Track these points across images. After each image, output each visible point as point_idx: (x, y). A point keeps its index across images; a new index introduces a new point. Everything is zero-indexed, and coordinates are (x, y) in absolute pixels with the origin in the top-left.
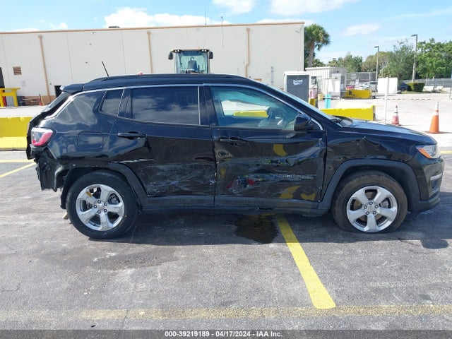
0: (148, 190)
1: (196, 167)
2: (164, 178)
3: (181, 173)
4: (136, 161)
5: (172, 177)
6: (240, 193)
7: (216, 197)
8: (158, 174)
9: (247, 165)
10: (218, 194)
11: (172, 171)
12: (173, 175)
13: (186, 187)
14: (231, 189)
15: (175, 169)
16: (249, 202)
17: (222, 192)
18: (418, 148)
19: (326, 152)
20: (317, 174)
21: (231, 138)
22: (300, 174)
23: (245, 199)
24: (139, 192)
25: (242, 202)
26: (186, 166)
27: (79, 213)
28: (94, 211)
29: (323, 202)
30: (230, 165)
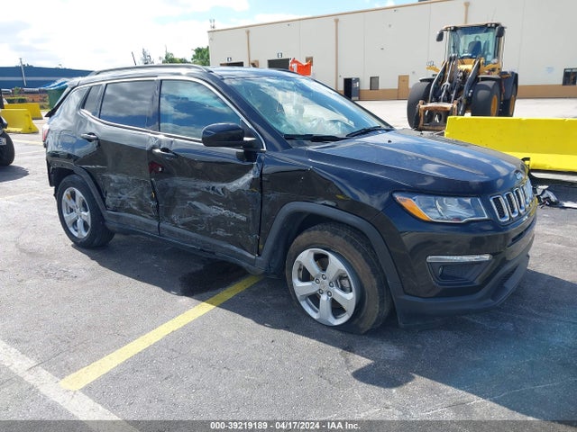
0: (106, 201)
1: (137, 182)
2: (116, 190)
3: (128, 187)
4: (93, 167)
5: (121, 191)
6: (183, 225)
7: (161, 224)
8: (111, 185)
9: (187, 188)
10: (162, 220)
11: (120, 183)
12: (122, 188)
13: (134, 204)
14: (172, 216)
15: (123, 182)
16: (191, 238)
17: (166, 219)
18: (398, 197)
19: (261, 184)
20: (250, 216)
21: (163, 150)
22: (234, 211)
23: (186, 232)
24: (99, 202)
25: (184, 236)
26: (129, 179)
27: (65, 215)
28: (74, 215)
29: (260, 258)
30: (170, 185)
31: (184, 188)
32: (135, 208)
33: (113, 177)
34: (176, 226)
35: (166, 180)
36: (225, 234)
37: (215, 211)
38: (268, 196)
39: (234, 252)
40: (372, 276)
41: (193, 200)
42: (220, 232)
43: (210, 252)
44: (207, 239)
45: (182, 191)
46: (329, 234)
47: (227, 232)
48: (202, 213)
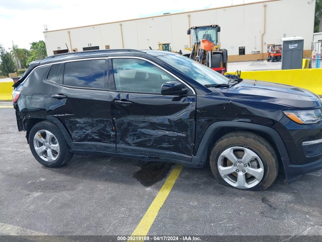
0: (73, 136)
1: (101, 121)
2: (82, 128)
3: (92, 125)
4: (63, 115)
5: (86, 128)
6: (134, 144)
7: (118, 145)
8: (77, 125)
9: (138, 122)
10: (118, 143)
11: (86, 123)
12: (86, 126)
13: (96, 136)
14: (127, 140)
15: (88, 123)
16: (141, 151)
17: (121, 142)
18: (286, 113)
19: (196, 114)
20: (189, 133)
21: (122, 100)
22: (176, 131)
23: (137, 148)
24: (66, 137)
25: (135, 150)
26: (93, 120)
27: (36, 148)
28: (44, 148)
29: (195, 157)
30: (125, 121)
31: (136, 122)
32: (97, 137)
33: (79, 120)
34: (130, 145)
35: (123, 118)
36: (169, 146)
37: (161, 133)
38: (200, 120)
39: (175, 155)
40: (272, 157)
41: (143, 128)
42: (165, 145)
43: (156, 158)
44: (154, 150)
45: (134, 124)
46: (243, 137)
47: (170, 144)
48: (150, 135)
